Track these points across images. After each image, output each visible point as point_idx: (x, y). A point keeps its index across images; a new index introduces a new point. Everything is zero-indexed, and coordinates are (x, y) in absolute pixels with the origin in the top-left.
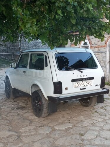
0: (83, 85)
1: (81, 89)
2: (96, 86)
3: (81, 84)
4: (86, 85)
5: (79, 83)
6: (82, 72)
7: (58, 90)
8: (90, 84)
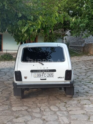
0: (43, 76)
1: (41, 79)
2: (59, 78)
3: (41, 74)
4: (47, 76)
5: (39, 74)
6: (43, 64)
7: (18, 78)
8: (52, 76)
